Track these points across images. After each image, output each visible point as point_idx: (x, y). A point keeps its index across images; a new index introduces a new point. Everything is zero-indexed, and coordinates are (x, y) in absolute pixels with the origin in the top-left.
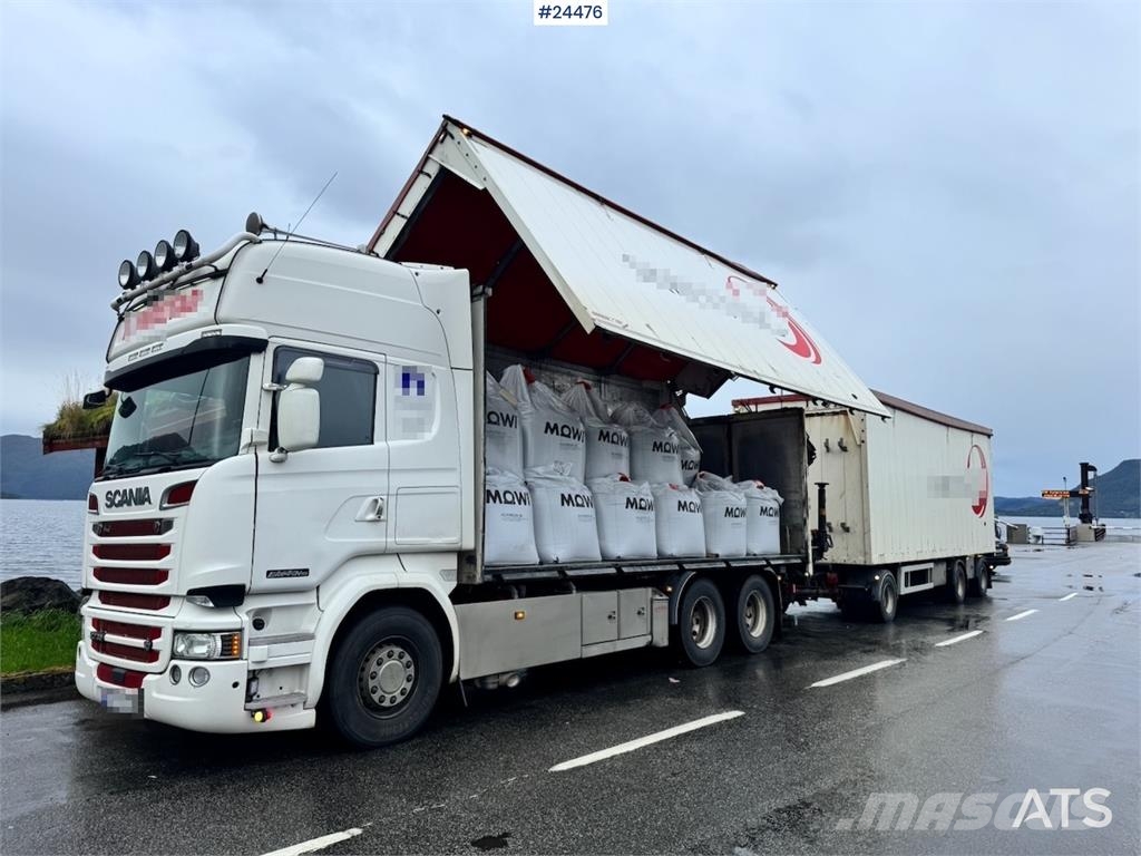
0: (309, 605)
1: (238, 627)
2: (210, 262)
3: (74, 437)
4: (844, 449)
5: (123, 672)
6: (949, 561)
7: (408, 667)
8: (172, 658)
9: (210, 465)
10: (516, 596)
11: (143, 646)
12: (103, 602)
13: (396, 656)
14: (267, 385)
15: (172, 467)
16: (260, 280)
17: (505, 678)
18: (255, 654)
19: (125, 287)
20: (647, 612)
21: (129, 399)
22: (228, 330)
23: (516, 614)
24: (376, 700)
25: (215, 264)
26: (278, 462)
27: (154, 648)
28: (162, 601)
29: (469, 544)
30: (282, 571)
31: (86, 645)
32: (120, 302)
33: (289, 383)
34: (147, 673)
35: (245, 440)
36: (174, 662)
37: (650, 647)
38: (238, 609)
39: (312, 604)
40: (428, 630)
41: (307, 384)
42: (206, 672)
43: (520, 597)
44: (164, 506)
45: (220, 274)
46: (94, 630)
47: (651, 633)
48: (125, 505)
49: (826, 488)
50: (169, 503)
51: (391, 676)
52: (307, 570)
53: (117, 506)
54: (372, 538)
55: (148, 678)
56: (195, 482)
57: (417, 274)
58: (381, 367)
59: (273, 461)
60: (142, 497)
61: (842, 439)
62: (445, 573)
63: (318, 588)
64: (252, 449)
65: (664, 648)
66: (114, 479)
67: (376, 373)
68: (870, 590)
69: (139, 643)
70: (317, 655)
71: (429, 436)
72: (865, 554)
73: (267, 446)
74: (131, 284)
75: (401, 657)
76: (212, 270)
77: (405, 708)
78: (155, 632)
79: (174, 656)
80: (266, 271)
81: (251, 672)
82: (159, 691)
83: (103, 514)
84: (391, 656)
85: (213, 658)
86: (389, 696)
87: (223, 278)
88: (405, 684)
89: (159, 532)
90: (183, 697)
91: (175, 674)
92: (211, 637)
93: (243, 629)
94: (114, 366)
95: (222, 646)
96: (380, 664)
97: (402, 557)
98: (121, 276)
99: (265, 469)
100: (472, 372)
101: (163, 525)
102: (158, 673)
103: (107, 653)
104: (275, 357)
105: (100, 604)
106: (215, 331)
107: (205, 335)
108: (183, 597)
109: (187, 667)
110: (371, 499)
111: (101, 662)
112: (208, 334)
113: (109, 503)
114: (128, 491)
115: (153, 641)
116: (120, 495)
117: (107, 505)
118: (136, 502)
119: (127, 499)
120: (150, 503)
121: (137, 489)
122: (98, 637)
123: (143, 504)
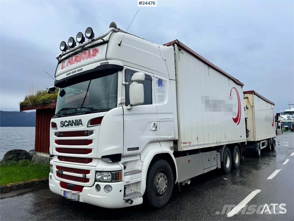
0: (138, 160)
1: (121, 169)
2: (102, 38)
3: (32, 106)
4: (247, 108)
5: (73, 185)
6: (268, 140)
7: (166, 180)
8: (95, 181)
9: (108, 111)
10: (188, 155)
11: (82, 177)
12: (60, 160)
13: (162, 177)
14: (124, 83)
15: (91, 112)
16: (119, 45)
17: (187, 181)
18: (126, 179)
19: (63, 51)
20: (216, 158)
21: (63, 90)
22: (111, 62)
23: (189, 160)
24: (159, 192)
25: (103, 38)
26: (129, 110)
27: (87, 177)
28: (90, 160)
29: (177, 138)
30: (132, 148)
31: (54, 175)
32: (61, 56)
33: (132, 81)
34: (84, 186)
35: (119, 101)
36: (96, 183)
37: (217, 169)
38: (119, 163)
39: (139, 159)
40: (169, 167)
41: (139, 82)
42: (110, 186)
43: (189, 155)
44: (89, 125)
45: (105, 42)
46: (58, 170)
47: (217, 165)
48: (70, 126)
49: (247, 119)
50: (90, 125)
51: (162, 183)
52: (138, 148)
53: (66, 126)
54: (154, 136)
55: (84, 188)
56: (102, 117)
57: (159, 47)
58: (153, 78)
60: (78, 123)
61: (247, 105)
62: (171, 148)
63: (140, 154)
64: (121, 105)
65: (220, 168)
66: (63, 117)
67: (152, 80)
68: (255, 148)
69: (81, 175)
70: (143, 177)
71: (166, 102)
73: (125, 104)
74: (65, 50)
75: (164, 177)
76: (102, 41)
77: (165, 194)
78: (88, 172)
80: (121, 41)
81: (125, 186)
82: (91, 194)
83: (60, 129)
84: (161, 177)
85: (112, 181)
86: (162, 190)
87: (107, 44)
88: (165, 186)
89: (87, 135)
90: (102, 196)
91: (98, 187)
92: (111, 174)
93: (122, 170)
94: (59, 78)
95: (116, 177)
96: (159, 179)
97: (161, 143)
98: (61, 47)
99: (126, 112)
100: (175, 81)
101: (88, 133)
102: (90, 187)
103: (63, 178)
104: (125, 73)
105: (58, 161)
106: (106, 63)
107: (102, 64)
108: (99, 159)
109: (102, 185)
110: (153, 123)
111: (61, 181)
112: (103, 64)
113: (62, 125)
114: (71, 121)
115: (86, 175)
116: (67, 122)
117: (61, 126)
118: (75, 125)
119: (71, 124)
120: (82, 125)
121: (75, 120)
122: (59, 172)
123: (79, 125)
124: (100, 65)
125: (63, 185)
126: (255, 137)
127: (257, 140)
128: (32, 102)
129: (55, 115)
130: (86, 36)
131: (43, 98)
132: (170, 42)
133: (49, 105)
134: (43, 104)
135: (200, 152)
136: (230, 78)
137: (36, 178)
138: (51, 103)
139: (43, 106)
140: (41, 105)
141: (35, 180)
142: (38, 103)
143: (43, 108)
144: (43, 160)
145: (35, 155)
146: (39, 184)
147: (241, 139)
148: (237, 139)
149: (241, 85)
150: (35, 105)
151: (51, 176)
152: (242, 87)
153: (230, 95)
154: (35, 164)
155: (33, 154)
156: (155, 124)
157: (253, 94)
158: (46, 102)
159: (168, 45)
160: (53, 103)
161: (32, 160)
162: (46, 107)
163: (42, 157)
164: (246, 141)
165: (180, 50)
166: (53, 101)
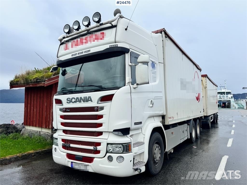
0: (141, 133)
2: (110, 22)
5: (82, 157)
6: (214, 114)
7: (160, 150)
9: (119, 89)
11: (93, 149)
12: (66, 134)
14: (130, 64)
16: (126, 29)
17: (171, 150)
18: (135, 150)
19: (67, 33)
20: (187, 130)
22: (120, 45)
23: (172, 133)
24: (155, 161)
25: (112, 23)
26: (135, 88)
27: (97, 149)
28: (100, 133)
29: (165, 114)
30: (137, 123)
31: (59, 148)
32: (64, 38)
33: (138, 63)
34: (94, 158)
35: (127, 81)
36: (108, 154)
37: (188, 139)
38: (128, 136)
42: (122, 157)
43: (171, 128)
45: (113, 27)
46: (64, 143)
47: (188, 136)
48: (78, 103)
50: (101, 101)
51: (157, 153)
52: (141, 122)
53: (73, 102)
54: (151, 112)
56: (113, 95)
57: (151, 34)
59: (134, 88)
60: (87, 100)
62: (161, 122)
63: (141, 128)
64: (129, 84)
66: (69, 94)
68: (208, 122)
69: (91, 148)
70: (146, 148)
71: (157, 82)
72: (207, 113)
73: (131, 83)
76: (110, 25)
78: (99, 144)
79: (107, 152)
80: (128, 26)
81: (134, 156)
82: (102, 164)
83: (65, 105)
84: (157, 147)
85: (124, 153)
86: (157, 159)
87: (116, 28)
88: (159, 155)
89: (97, 111)
90: (115, 166)
91: (110, 159)
92: (122, 145)
93: (131, 142)
94: (63, 59)
95: (126, 148)
96: (155, 150)
97: (154, 117)
98: (65, 30)
99: (133, 90)
100: (163, 64)
101: (99, 108)
102: (101, 158)
103: (70, 150)
104: (131, 55)
105: (64, 134)
106: (115, 45)
107: (111, 47)
108: (109, 132)
109: (115, 156)
110: (151, 100)
111: (67, 153)
112: (113, 46)
113: (69, 102)
114: (79, 98)
115: (97, 147)
116: (74, 99)
117: (67, 102)
118: (84, 101)
119: (79, 100)
120: (92, 101)
121: (84, 97)
122: (66, 145)
123: (88, 102)
124: (109, 47)
125: (70, 156)
126: (207, 112)
127: (209, 115)
128: (24, 80)
129: (58, 92)
130: (94, 20)
131: (36, 77)
132: (158, 30)
133: (41, 83)
134: (36, 83)
135: (178, 126)
136: (194, 64)
137: (31, 150)
138: (45, 81)
139: (35, 84)
140: (34, 83)
141: (31, 152)
142: (31, 82)
143: (35, 86)
144: (33, 134)
145: (24, 129)
146: (35, 155)
147: (201, 114)
148: (198, 114)
149: (200, 70)
150: (27, 83)
151: (55, 148)
152: (201, 71)
153: (194, 78)
154: (25, 137)
155: (21, 127)
156: (151, 101)
157: (206, 77)
158: (38, 80)
159: (156, 32)
160: (46, 82)
161: (21, 133)
162: (38, 85)
163: (31, 131)
164: (203, 115)
165: (166, 37)
166: (46, 79)
